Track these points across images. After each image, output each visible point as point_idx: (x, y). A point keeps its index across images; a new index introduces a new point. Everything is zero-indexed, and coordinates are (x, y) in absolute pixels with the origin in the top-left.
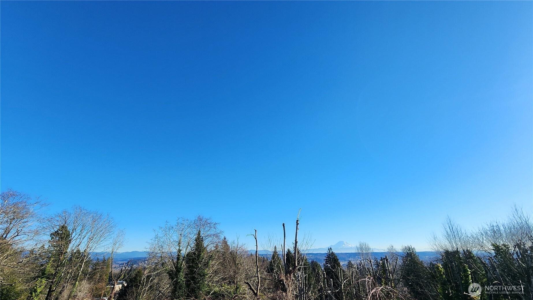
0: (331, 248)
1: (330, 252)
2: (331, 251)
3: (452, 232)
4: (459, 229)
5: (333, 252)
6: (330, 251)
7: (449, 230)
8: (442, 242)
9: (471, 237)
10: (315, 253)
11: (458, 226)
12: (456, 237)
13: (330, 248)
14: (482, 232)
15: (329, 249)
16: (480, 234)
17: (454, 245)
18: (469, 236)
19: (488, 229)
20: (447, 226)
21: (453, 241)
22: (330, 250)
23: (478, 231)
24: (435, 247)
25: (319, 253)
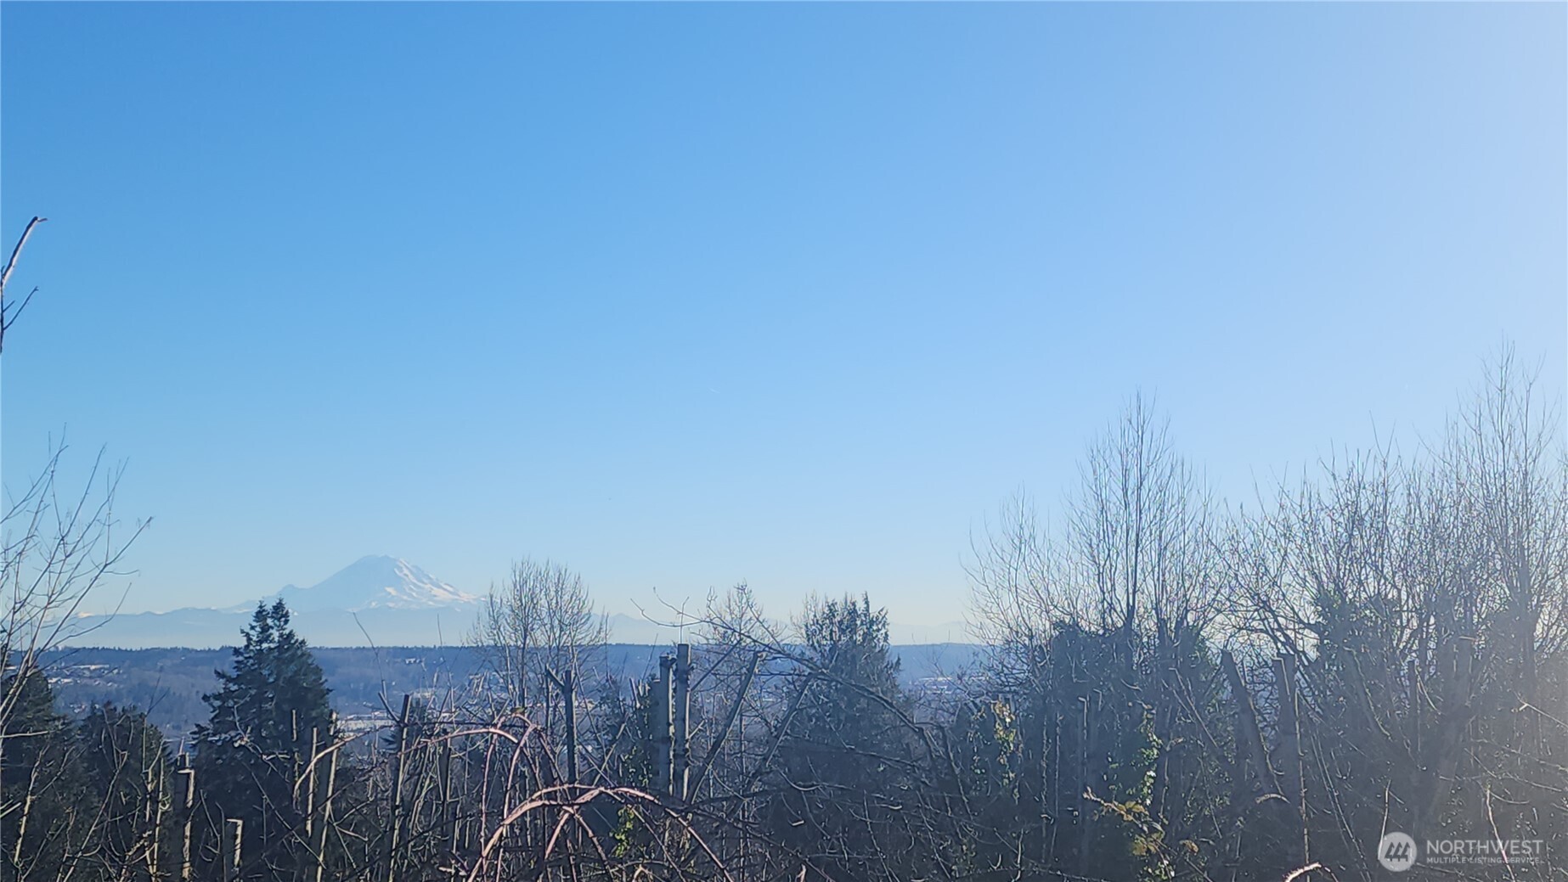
0: (279, 607)
1: (267, 639)
2: (275, 634)
3: (1133, 507)
4: (1174, 489)
5: (291, 635)
6: (265, 629)
7: (1120, 493)
8: (1054, 571)
9: (1227, 547)
10: (136, 647)
11: (1178, 470)
12: (1144, 542)
13: (269, 607)
14: (1293, 519)
15: (260, 615)
16: (1281, 529)
17: (1120, 592)
18: (1218, 538)
19: (1328, 500)
20: (1113, 468)
21: (1120, 567)
22: (269, 621)
23: (1272, 509)
24: (1007, 599)
25: (174, 650)
